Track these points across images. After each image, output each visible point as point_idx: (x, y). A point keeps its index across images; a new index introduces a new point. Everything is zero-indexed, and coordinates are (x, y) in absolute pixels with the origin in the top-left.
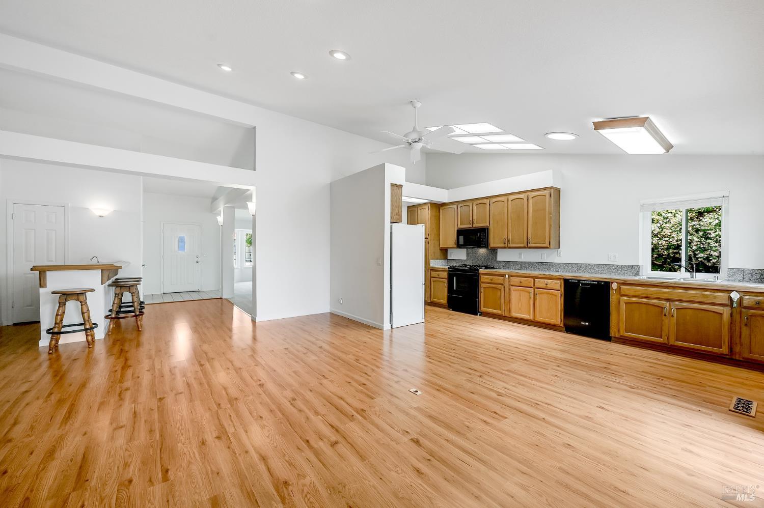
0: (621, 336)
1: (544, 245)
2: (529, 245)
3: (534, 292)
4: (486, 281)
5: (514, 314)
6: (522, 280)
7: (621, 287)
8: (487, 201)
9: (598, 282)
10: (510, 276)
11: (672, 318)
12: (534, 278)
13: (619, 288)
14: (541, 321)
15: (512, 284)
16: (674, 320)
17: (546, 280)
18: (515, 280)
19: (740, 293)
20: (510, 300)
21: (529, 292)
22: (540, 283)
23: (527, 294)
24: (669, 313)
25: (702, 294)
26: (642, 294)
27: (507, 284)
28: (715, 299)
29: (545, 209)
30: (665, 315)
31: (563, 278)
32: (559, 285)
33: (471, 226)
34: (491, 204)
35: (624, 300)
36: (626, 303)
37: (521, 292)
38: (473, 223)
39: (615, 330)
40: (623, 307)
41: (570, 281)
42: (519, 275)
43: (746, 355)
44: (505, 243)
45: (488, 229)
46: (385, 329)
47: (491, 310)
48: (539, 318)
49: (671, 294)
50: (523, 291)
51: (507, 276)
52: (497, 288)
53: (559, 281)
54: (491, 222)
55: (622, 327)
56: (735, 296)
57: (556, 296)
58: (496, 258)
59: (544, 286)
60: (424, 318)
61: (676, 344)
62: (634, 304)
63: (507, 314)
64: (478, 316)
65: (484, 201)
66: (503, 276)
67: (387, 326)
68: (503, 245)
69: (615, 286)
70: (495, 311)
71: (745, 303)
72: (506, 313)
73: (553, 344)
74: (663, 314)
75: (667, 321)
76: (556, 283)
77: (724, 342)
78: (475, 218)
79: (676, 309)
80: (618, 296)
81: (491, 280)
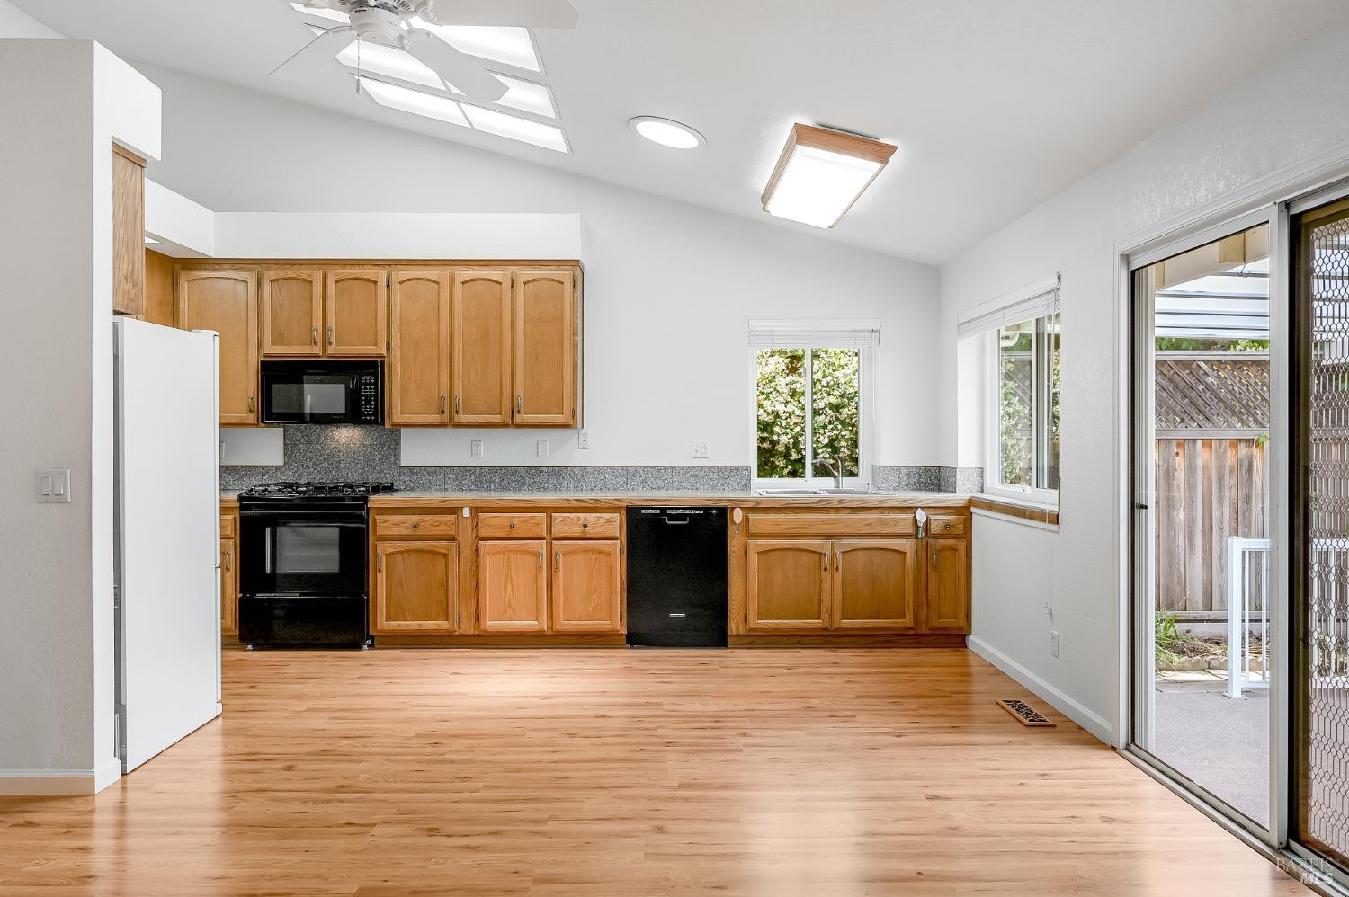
0: (751, 630)
1: (559, 418)
2: (518, 419)
3: (550, 547)
4: (396, 531)
5: (492, 624)
6: (515, 521)
7: (751, 516)
8: (381, 275)
9: (705, 509)
10: (476, 511)
11: (835, 573)
12: (549, 510)
13: (746, 519)
14: (571, 629)
15: (483, 533)
16: (838, 576)
17: (582, 515)
18: (491, 522)
19: (927, 510)
20: (478, 583)
21: (537, 554)
22: (563, 523)
23: (531, 560)
24: (832, 564)
25: (880, 519)
26: (787, 529)
27: (466, 537)
28: (895, 525)
29: (561, 320)
30: (826, 569)
31: (625, 505)
32: (615, 525)
33: (317, 350)
34: (394, 285)
35: (756, 544)
36: (759, 553)
37: (512, 556)
38: (326, 342)
39: (738, 618)
40: (754, 559)
41: (643, 511)
42: (506, 505)
43: (936, 623)
44: (443, 412)
45: (382, 363)
46: (99, 787)
47: (412, 625)
48: (564, 624)
49: (835, 522)
50: (515, 551)
51: (467, 512)
52: (433, 553)
53: (616, 515)
54: (395, 343)
55: (753, 608)
56: (921, 516)
57: (609, 554)
58: (397, 457)
59: (577, 531)
60: (220, 699)
61: (843, 626)
62: (774, 553)
63: (467, 628)
64: (366, 652)
65: (368, 272)
66: (455, 511)
67: (105, 771)
68: (435, 418)
69: (738, 516)
70: (429, 625)
71: (934, 529)
72: (463, 626)
73: (651, 685)
74: (823, 567)
75: (829, 578)
76: (608, 521)
77: (908, 605)
78: (332, 323)
79: (843, 553)
80: (744, 539)
81: (416, 527)
